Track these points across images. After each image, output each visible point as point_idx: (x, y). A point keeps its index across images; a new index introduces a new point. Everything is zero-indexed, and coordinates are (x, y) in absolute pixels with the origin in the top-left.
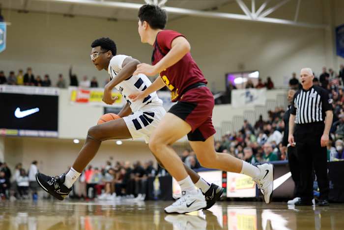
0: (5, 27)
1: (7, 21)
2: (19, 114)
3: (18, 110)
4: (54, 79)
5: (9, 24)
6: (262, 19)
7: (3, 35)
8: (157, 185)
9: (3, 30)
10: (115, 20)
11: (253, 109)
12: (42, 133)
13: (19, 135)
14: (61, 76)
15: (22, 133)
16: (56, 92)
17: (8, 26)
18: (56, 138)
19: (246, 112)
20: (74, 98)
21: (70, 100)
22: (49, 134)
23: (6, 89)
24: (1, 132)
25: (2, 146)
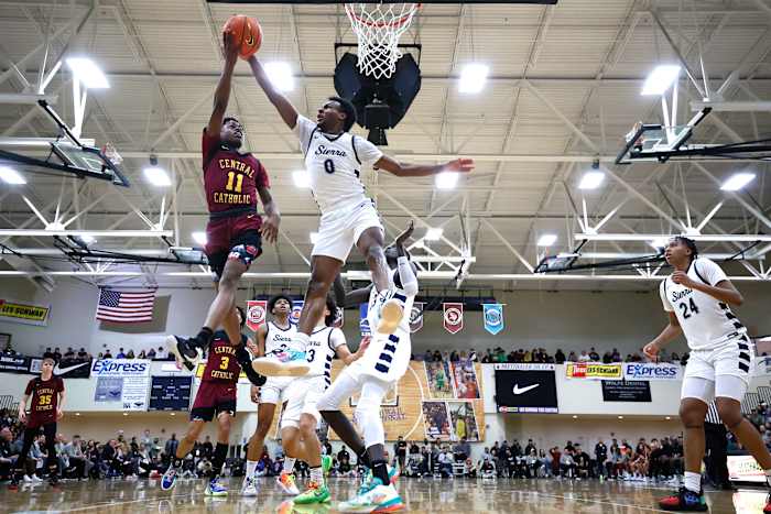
1: (501, 302)
2: (517, 391)
3: (516, 387)
7: (500, 315)
9: (500, 311)
10: (600, 292)
12: (542, 410)
13: (519, 412)
15: (522, 409)
16: (552, 367)
22: (548, 410)
23: (502, 366)
24: (501, 409)
25: (502, 421)
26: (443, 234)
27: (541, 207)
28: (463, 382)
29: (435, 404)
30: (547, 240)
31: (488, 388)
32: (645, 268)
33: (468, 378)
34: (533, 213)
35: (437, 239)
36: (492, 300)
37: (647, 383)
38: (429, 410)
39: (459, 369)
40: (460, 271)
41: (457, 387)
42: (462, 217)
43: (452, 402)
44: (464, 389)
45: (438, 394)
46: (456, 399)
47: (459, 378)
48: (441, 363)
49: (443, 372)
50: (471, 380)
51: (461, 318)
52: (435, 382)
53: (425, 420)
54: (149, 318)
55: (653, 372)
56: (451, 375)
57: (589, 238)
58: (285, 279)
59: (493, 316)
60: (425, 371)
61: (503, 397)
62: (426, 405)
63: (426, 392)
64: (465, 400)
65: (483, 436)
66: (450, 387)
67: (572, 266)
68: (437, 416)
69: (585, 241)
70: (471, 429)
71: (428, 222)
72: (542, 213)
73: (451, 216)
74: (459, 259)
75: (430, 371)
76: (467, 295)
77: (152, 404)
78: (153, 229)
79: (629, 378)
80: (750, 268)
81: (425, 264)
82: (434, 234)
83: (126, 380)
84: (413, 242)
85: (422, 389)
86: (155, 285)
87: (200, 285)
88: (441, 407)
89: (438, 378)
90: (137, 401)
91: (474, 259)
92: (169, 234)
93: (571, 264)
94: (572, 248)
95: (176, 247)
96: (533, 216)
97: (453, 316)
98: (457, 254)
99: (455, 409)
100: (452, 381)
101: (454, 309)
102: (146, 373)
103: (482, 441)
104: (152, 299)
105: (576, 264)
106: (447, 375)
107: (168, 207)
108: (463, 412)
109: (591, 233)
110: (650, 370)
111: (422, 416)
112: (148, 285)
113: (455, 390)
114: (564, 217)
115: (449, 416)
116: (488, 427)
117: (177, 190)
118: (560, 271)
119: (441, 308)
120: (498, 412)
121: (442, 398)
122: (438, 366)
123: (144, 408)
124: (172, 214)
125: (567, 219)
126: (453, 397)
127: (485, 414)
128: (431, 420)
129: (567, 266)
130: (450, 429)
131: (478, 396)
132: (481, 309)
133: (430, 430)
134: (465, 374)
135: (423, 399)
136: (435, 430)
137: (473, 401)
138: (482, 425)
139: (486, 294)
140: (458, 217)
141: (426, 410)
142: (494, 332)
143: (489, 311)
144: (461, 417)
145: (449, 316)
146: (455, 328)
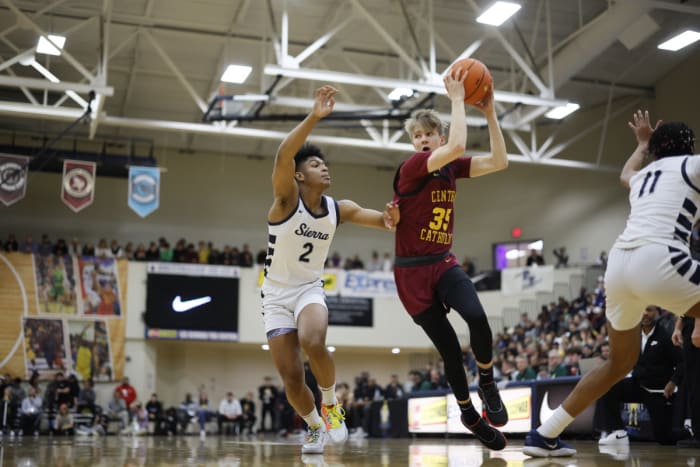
0: (158, 175)
1: (161, 166)
2: (179, 305)
3: (177, 300)
5: (165, 170)
6: (547, 161)
7: (155, 186)
8: (385, 413)
9: (155, 179)
11: (533, 297)
12: (214, 335)
13: (178, 339)
15: (184, 334)
16: (236, 273)
17: (162, 174)
18: (235, 342)
19: (523, 302)
23: (159, 268)
24: (152, 333)
25: (154, 354)
26: (68, 47)
27: (235, 20)
28: (94, 288)
29: (46, 323)
30: (236, 74)
31: (135, 300)
32: (380, 129)
33: (103, 283)
34: (223, 29)
35: (57, 53)
36: (150, 161)
37: (370, 301)
38: (34, 330)
39: (89, 268)
40: (90, 110)
41: (84, 295)
42: (102, 21)
43: (73, 320)
44: (95, 299)
45: (51, 306)
46: (80, 315)
47: (88, 284)
48: (61, 258)
49: (62, 272)
50: (108, 288)
51: (90, 187)
52: (49, 288)
53: (25, 345)
55: (381, 285)
56: (76, 276)
57: (285, 73)
59: (144, 188)
60: (33, 269)
61: (157, 314)
62: (31, 324)
63: (31, 302)
64: (95, 318)
65: (121, 374)
66: (73, 297)
67: (256, 118)
68: (46, 340)
69: (279, 77)
70: (102, 362)
71: (37, 22)
72: (234, 31)
74: (86, 89)
75: (42, 269)
76: (109, 151)
79: (346, 293)
80: (519, 144)
81: (37, 95)
82: (51, 45)
84: (15, 54)
85: (25, 297)
88: (55, 327)
89: (54, 281)
91: (110, 91)
93: (257, 112)
94: (265, 87)
96: (222, 34)
97: (79, 183)
98: (88, 82)
99: (77, 330)
100: (78, 289)
101: (80, 172)
105: (265, 112)
106: (70, 277)
108: (90, 335)
109: (289, 66)
110: (376, 282)
111: (22, 340)
113: (80, 302)
114: (260, 39)
115: (67, 340)
116: (128, 359)
118: (242, 121)
119: (59, 170)
120: (147, 338)
121: (57, 313)
122: (56, 262)
125: (263, 43)
126: (76, 312)
127: (126, 340)
128: (37, 346)
129: (252, 114)
130: (68, 361)
131: (118, 312)
132: (125, 174)
133: (33, 362)
134: (99, 277)
135: (26, 314)
136: (42, 363)
137: (108, 320)
138: (119, 356)
139: (143, 152)
140: (94, 21)
141: (30, 331)
142: (143, 212)
143: (139, 179)
144: (86, 344)
145: (72, 182)
146: (78, 201)
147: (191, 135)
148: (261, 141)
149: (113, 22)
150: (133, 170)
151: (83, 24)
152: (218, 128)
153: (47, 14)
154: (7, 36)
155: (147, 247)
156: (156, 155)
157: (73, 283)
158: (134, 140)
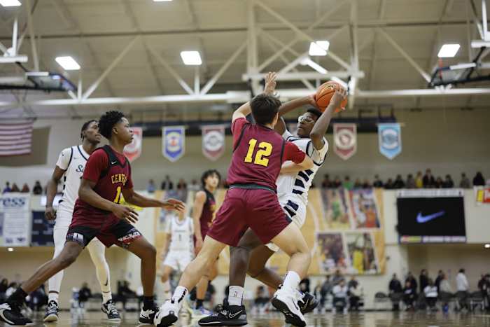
1: (400, 121)
2: (421, 219)
3: (420, 216)
4: (457, 179)
5: (403, 124)
7: (397, 137)
9: (397, 131)
12: (448, 239)
13: (422, 243)
14: (463, 175)
15: (426, 239)
16: (460, 193)
17: (402, 128)
18: (464, 243)
20: (480, 198)
21: (477, 201)
22: (456, 239)
23: (404, 193)
24: (404, 239)
25: (406, 254)
26: (331, 49)
27: (444, 12)
28: (361, 210)
29: (331, 236)
30: (449, 50)
31: (389, 217)
33: (367, 207)
34: (436, 19)
35: (324, 54)
36: (392, 119)
38: (324, 240)
39: (356, 197)
40: (349, 89)
41: (355, 216)
42: (351, 26)
43: (349, 233)
44: (362, 218)
45: (335, 224)
46: (353, 229)
47: (357, 207)
48: (337, 191)
49: (338, 201)
50: (370, 210)
51: (353, 141)
52: (330, 212)
53: (319, 252)
54: (28, 151)
56: (348, 203)
57: (488, 46)
58: (168, 105)
59: (390, 139)
61: (405, 226)
62: (321, 237)
63: (320, 222)
64: (364, 230)
65: (384, 268)
66: (347, 217)
67: (469, 79)
68: (333, 249)
69: (483, 48)
70: (370, 261)
71: (308, 34)
72: (445, 19)
73: (338, 27)
74: (345, 75)
75: (325, 199)
76: (364, 115)
77: (34, 239)
78: (6, 55)
81: (313, 83)
82: (320, 48)
83: (7, 216)
84: (296, 58)
85: (316, 219)
86: (33, 116)
87: (80, 114)
88: (337, 239)
90: (19, 236)
91: (361, 75)
92: (24, 59)
93: (469, 76)
94: (472, 57)
95: (36, 73)
96: (435, 24)
98: (345, 70)
99: (352, 240)
100: (350, 212)
101: (346, 131)
102: (26, 208)
103: (382, 273)
104: (30, 130)
105: (474, 75)
107: (20, 31)
108: (361, 243)
111: (316, 247)
112: (26, 115)
113: (352, 221)
114: (465, 22)
115: (346, 247)
116: (388, 258)
117: (32, 11)
118: (456, 84)
120: (400, 243)
121: (337, 229)
122: (334, 194)
123: (26, 243)
124: (28, 38)
125: (468, 25)
126: (350, 227)
127: (386, 245)
128: (326, 252)
129: (464, 78)
130: (347, 261)
131: (378, 226)
132: (375, 130)
133: (324, 263)
134: (364, 203)
135: (317, 231)
136: (331, 262)
137: (372, 232)
138: (382, 256)
139: (386, 114)
140: (346, 28)
141: (321, 242)
142: (390, 156)
143: (386, 132)
144: (358, 249)
145: (341, 139)
146: (346, 152)
147: (419, 98)
148: (470, 97)
149: (360, 26)
150: (381, 127)
151: (338, 31)
152: (439, 91)
153: (314, 28)
154: (292, 47)
155: (394, 178)
156: (395, 114)
157: (346, 208)
158: (380, 106)
